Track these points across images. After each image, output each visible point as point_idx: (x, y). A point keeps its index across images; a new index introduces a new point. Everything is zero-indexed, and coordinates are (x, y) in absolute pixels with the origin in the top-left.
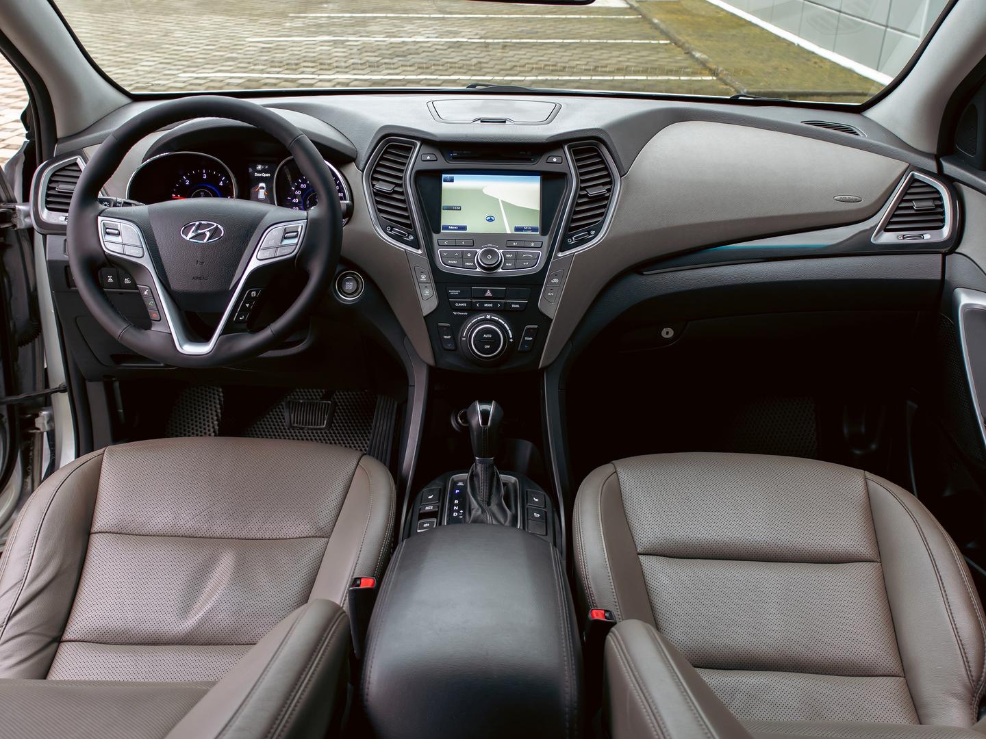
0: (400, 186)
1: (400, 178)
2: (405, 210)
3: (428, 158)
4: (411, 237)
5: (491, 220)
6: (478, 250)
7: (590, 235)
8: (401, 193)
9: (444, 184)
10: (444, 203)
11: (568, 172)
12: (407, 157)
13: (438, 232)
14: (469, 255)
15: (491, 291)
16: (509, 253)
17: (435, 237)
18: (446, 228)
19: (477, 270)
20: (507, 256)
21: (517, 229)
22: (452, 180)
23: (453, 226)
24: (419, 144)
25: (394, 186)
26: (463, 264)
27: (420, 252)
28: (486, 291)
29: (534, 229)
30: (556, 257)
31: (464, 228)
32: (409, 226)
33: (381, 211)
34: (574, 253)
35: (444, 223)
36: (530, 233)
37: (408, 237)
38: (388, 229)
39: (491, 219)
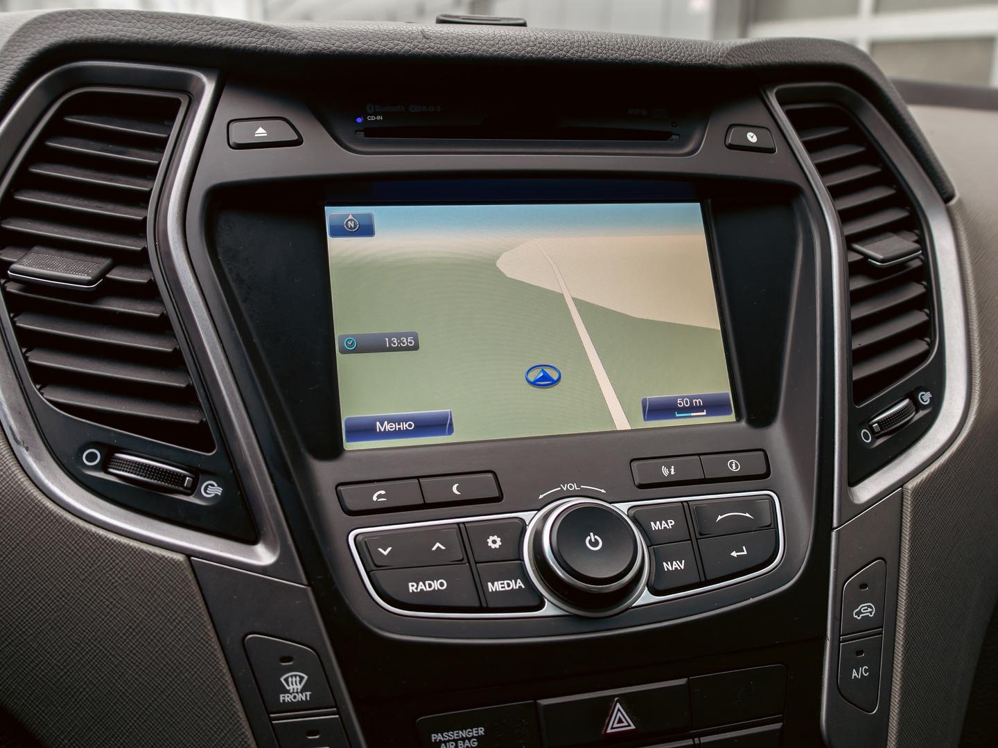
0: (139, 260)
1: (137, 229)
2: (171, 362)
3: (261, 133)
4: (212, 490)
5: (546, 382)
6: (526, 516)
7: (918, 406)
8: (148, 292)
9: (337, 246)
10: (345, 326)
11: (797, 179)
12: (159, 145)
13: (333, 451)
14: (494, 542)
15: (626, 700)
16: (662, 513)
17: (325, 473)
18: (366, 430)
19: (548, 610)
20: (655, 526)
21: (656, 410)
22: (366, 230)
23: (391, 420)
24: (209, 88)
25: (106, 262)
26: (480, 588)
27: (263, 556)
28: (604, 708)
29: (713, 406)
30: (850, 508)
31: (440, 425)
32: (196, 436)
33: (44, 377)
34: (902, 483)
35: (351, 410)
36: (701, 419)
37: (193, 489)
38: (90, 461)
39: (545, 377)
